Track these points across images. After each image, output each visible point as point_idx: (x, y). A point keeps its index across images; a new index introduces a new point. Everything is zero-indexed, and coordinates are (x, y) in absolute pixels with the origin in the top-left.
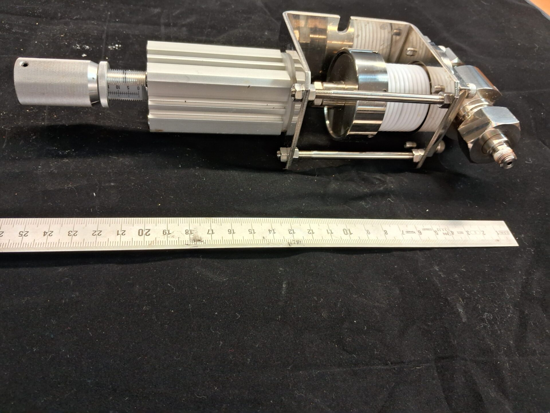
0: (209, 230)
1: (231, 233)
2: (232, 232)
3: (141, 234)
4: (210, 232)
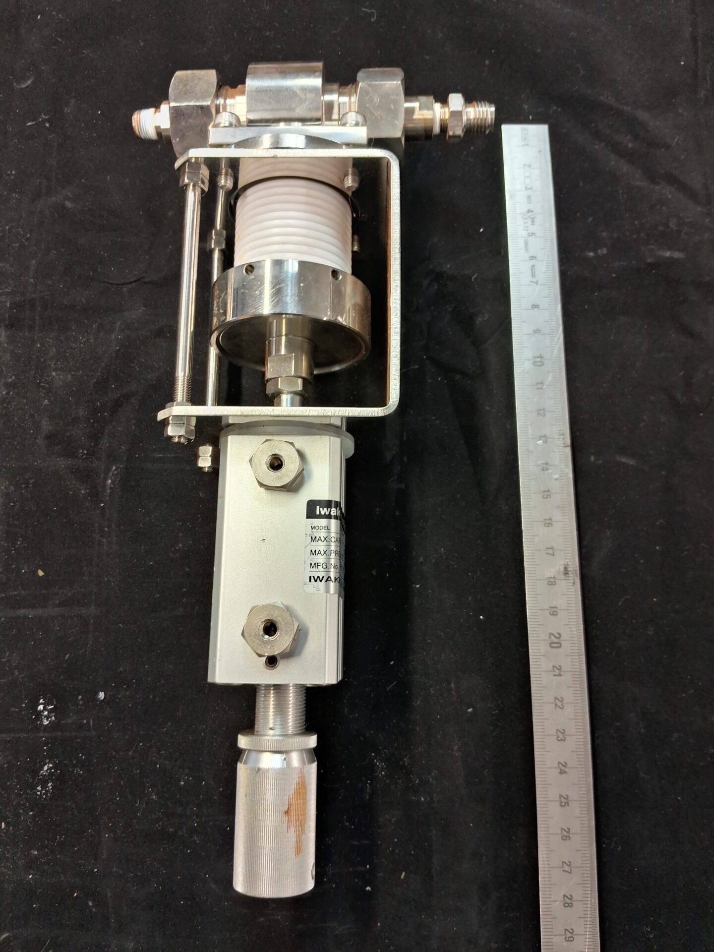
2: (548, 522)
3: (558, 645)
4: (550, 551)
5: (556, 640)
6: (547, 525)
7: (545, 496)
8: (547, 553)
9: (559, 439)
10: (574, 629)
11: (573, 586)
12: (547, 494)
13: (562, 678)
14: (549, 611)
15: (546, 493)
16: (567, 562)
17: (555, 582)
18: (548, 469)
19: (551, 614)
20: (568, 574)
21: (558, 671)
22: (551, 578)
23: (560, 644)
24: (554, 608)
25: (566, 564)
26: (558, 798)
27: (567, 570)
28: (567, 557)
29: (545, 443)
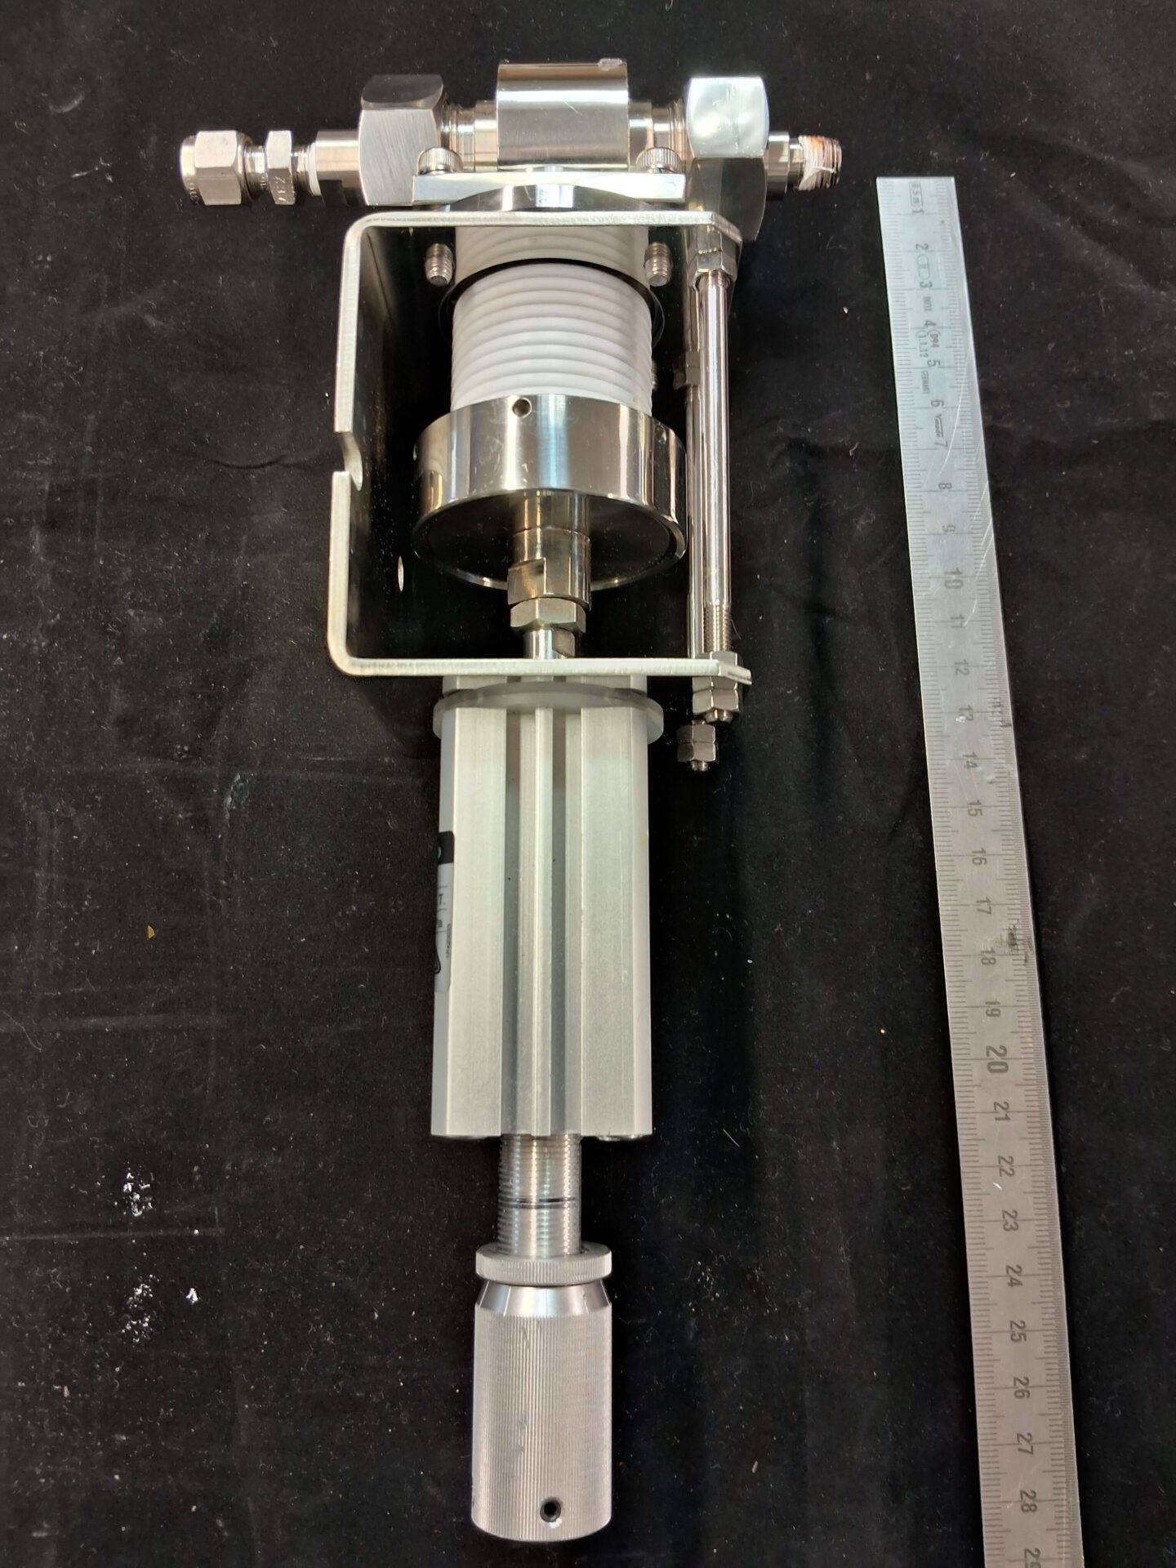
2: (979, 855)
3: (1003, 1067)
4: (985, 906)
5: (998, 1059)
6: (978, 861)
7: (973, 812)
8: (979, 910)
9: (993, 712)
10: (1030, 1040)
11: (1025, 965)
12: (976, 808)
13: (1011, 1122)
14: (985, 1009)
15: (974, 807)
16: (1014, 925)
17: (994, 959)
18: (975, 765)
19: (988, 1014)
20: (1016, 944)
21: (1003, 1111)
22: (987, 952)
23: (1006, 1064)
24: (994, 1003)
25: (1012, 927)
26: (1007, 1328)
27: (1015, 939)
28: (1013, 916)
29: (970, 720)
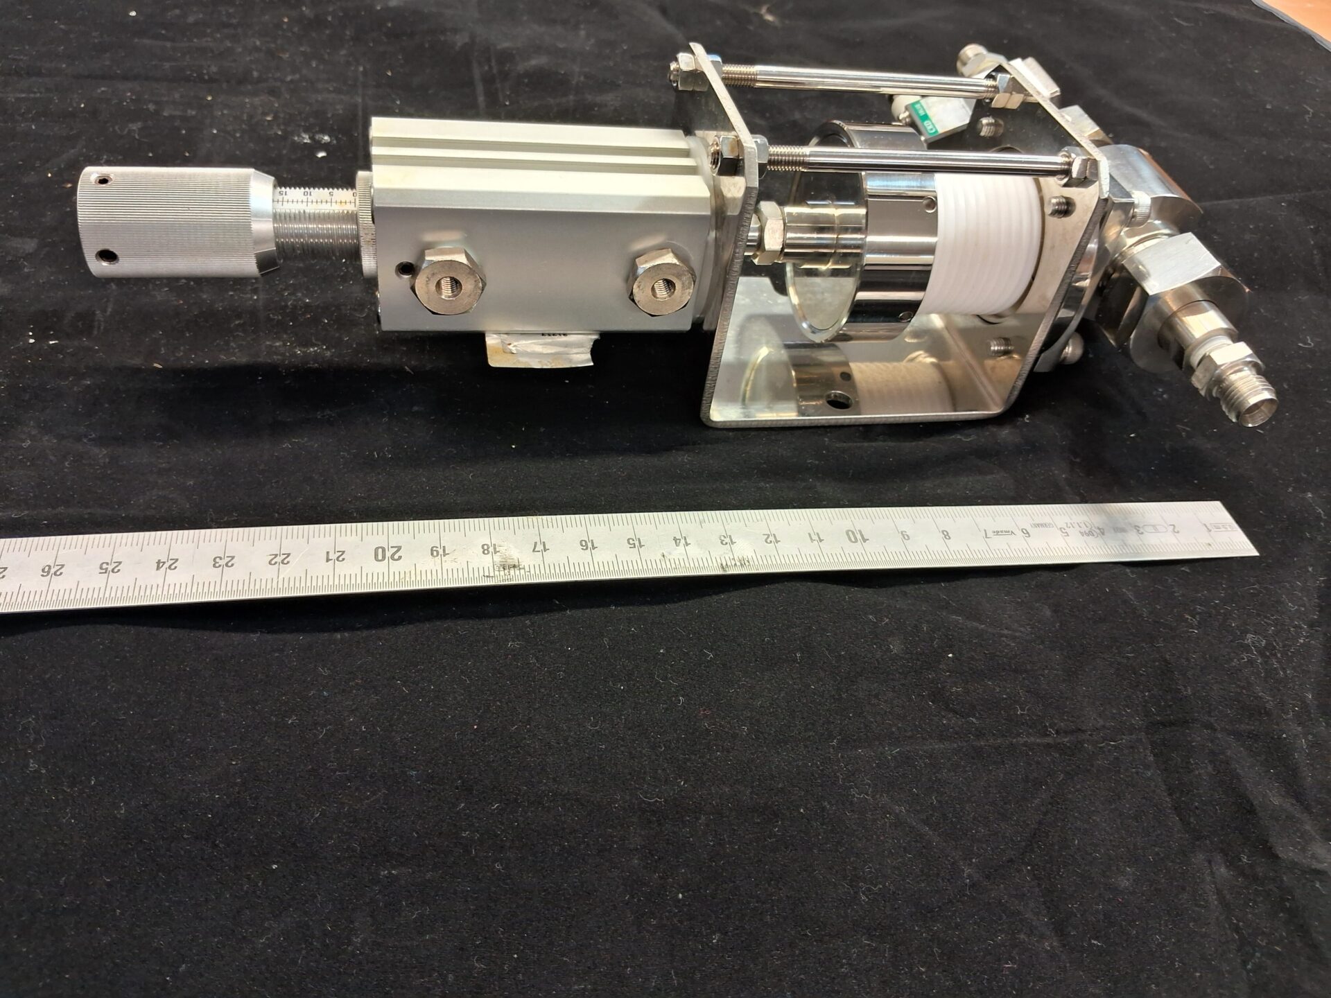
0: (536, 543)
1: (587, 549)
2: (590, 545)
3: (380, 557)
4: (540, 547)
5: (388, 554)
9: (734, 559)
11: (484, 575)
14: (438, 546)
16: (524, 568)
21: (336, 557)
28: (532, 567)
